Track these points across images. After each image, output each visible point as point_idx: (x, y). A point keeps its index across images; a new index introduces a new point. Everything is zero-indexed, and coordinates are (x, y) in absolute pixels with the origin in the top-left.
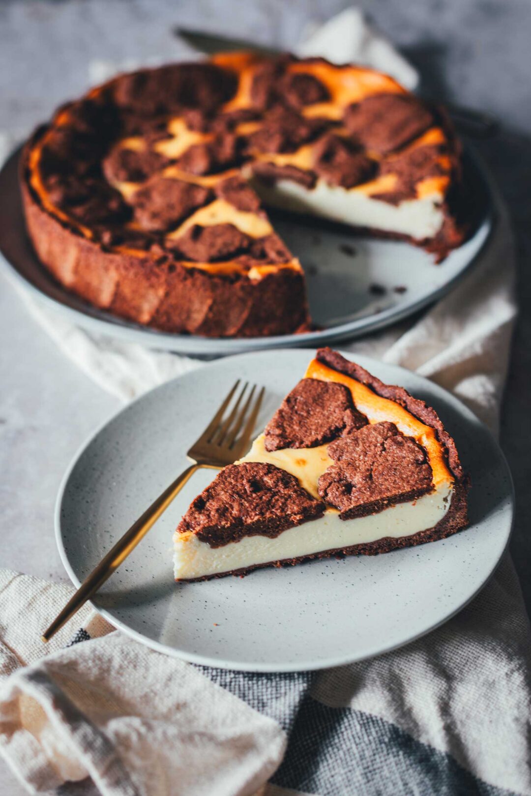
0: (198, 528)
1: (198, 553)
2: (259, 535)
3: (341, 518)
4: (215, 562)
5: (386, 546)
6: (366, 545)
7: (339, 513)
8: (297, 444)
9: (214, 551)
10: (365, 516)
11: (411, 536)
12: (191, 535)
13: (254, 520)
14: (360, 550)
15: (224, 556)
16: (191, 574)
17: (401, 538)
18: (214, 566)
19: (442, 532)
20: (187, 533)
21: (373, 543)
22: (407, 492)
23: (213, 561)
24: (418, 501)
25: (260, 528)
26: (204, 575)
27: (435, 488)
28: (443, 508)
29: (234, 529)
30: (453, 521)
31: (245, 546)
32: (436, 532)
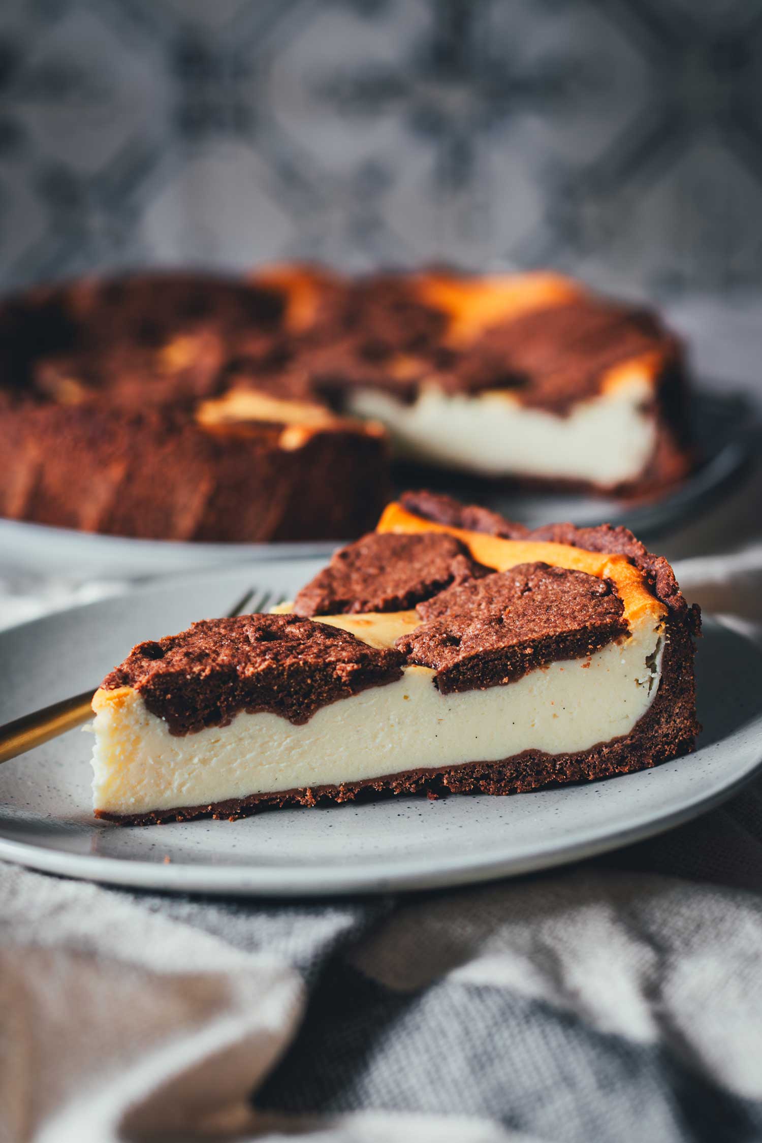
0: (143, 679)
1: (142, 744)
2: (269, 712)
3: (437, 687)
4: (176, 776)
5: (531, 775)
6: (488, 765)
7: (433, 673)
8: (357, 606)
9: (175, 741)
10: (487, 686)
11: (583, 753)
12: (132, 692)
13: (259, 669)
14: (477, 779)
15: (196, 760)
16: (127, 803)
17: (562, 755)
18: (176, 784)
19: (646, 749)
20: (123, 690)
21: (504, 763)
22: (571, 631)
23: (173, 771)
24: (596, 657)
25: (272, 690)
26: (154, 808)
27: (629, 628)
28: (647, 685)
29: (219, 687)
30: (667, 722)
31: (241, 739)
32: (633, 748)
